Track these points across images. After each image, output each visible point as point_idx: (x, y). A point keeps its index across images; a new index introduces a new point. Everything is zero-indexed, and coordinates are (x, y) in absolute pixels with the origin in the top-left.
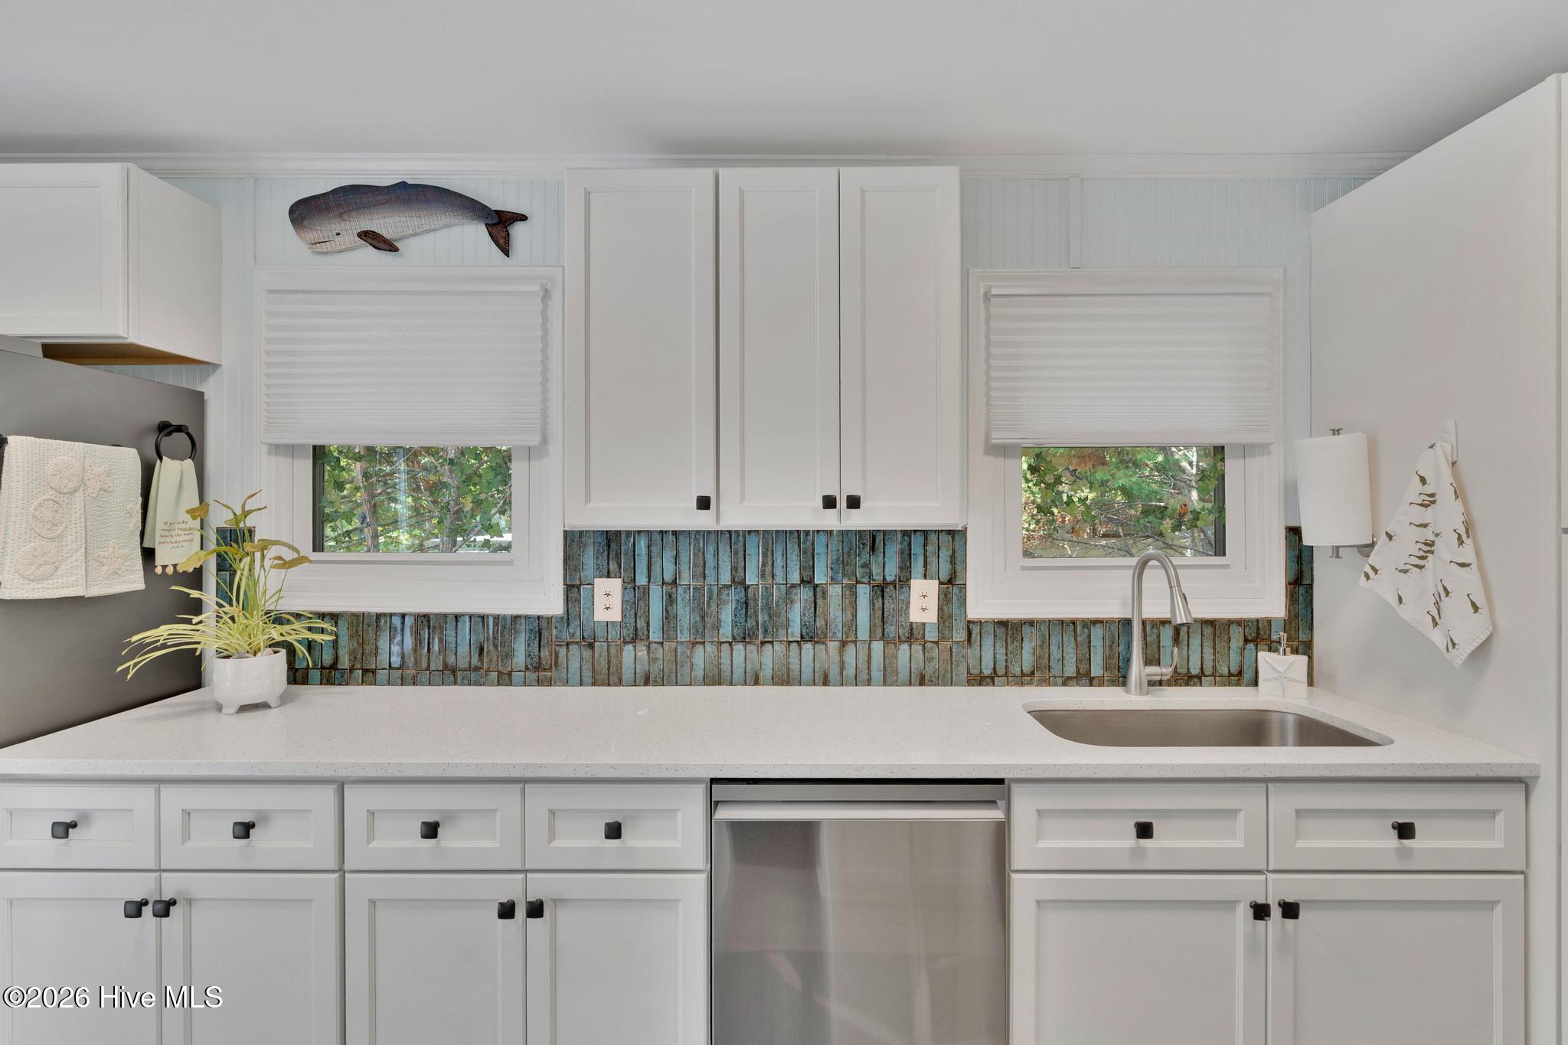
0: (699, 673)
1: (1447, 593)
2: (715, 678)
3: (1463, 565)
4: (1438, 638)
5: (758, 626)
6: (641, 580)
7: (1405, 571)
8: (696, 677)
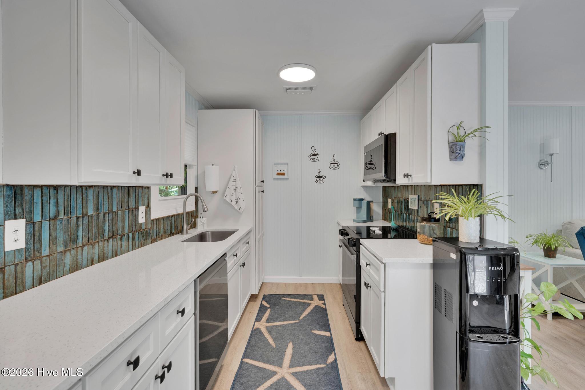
0: (67, 267)
1: (239, 199)
2: (75, 268)
3: (241, 193)
4: (237, 208)
5: (93, 235)
6: (37, 218)
7: (232, 195)
8: (66, 270)
